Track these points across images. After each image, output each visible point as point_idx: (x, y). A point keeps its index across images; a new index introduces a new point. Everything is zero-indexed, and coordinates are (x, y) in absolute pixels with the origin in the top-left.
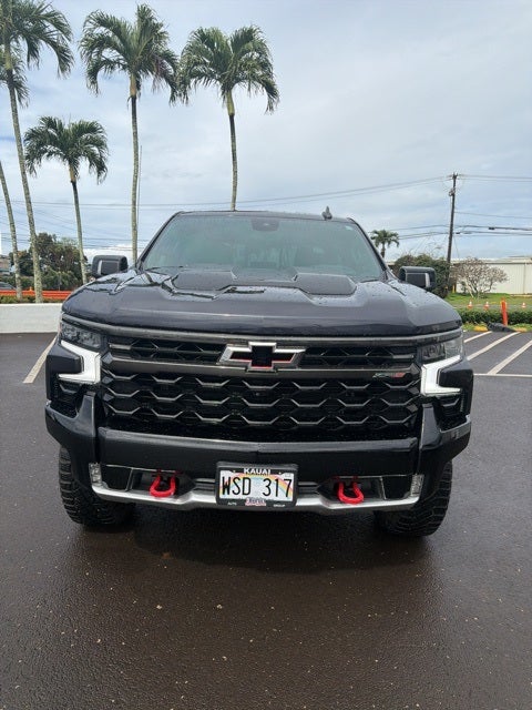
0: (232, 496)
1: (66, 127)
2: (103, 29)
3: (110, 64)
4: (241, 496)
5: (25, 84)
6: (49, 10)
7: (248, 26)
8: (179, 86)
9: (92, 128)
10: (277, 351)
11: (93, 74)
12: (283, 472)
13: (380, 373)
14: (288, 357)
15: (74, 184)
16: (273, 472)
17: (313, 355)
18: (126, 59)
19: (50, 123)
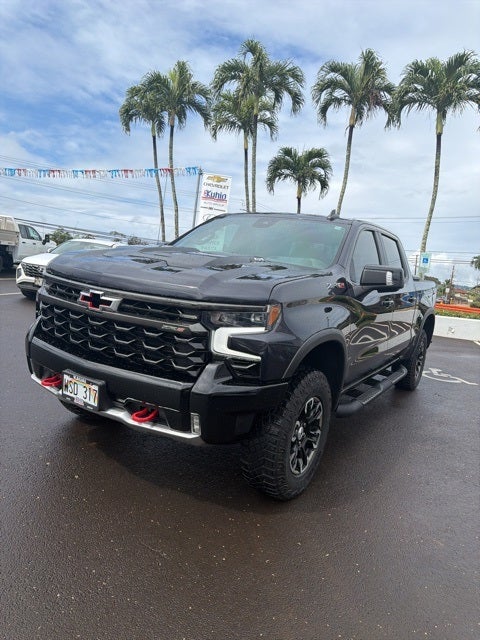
0: (68, 394)
1: (300, 154)
2: (332, 74)
3: (338, 101)
4: (72, 395)
5: (276, 124)
6: (291, 66)
7: (462, 52)
8: (394, 113)
9: (319, 154)
10: (103, 298)
11: (324, 110)
12: (93, 384)
13: (168, 326)
14: (109, 303)
15: (299, 199)
16: (88, 382)
17: (126, 305)
18: (350, 96)
19: (288, 152)
